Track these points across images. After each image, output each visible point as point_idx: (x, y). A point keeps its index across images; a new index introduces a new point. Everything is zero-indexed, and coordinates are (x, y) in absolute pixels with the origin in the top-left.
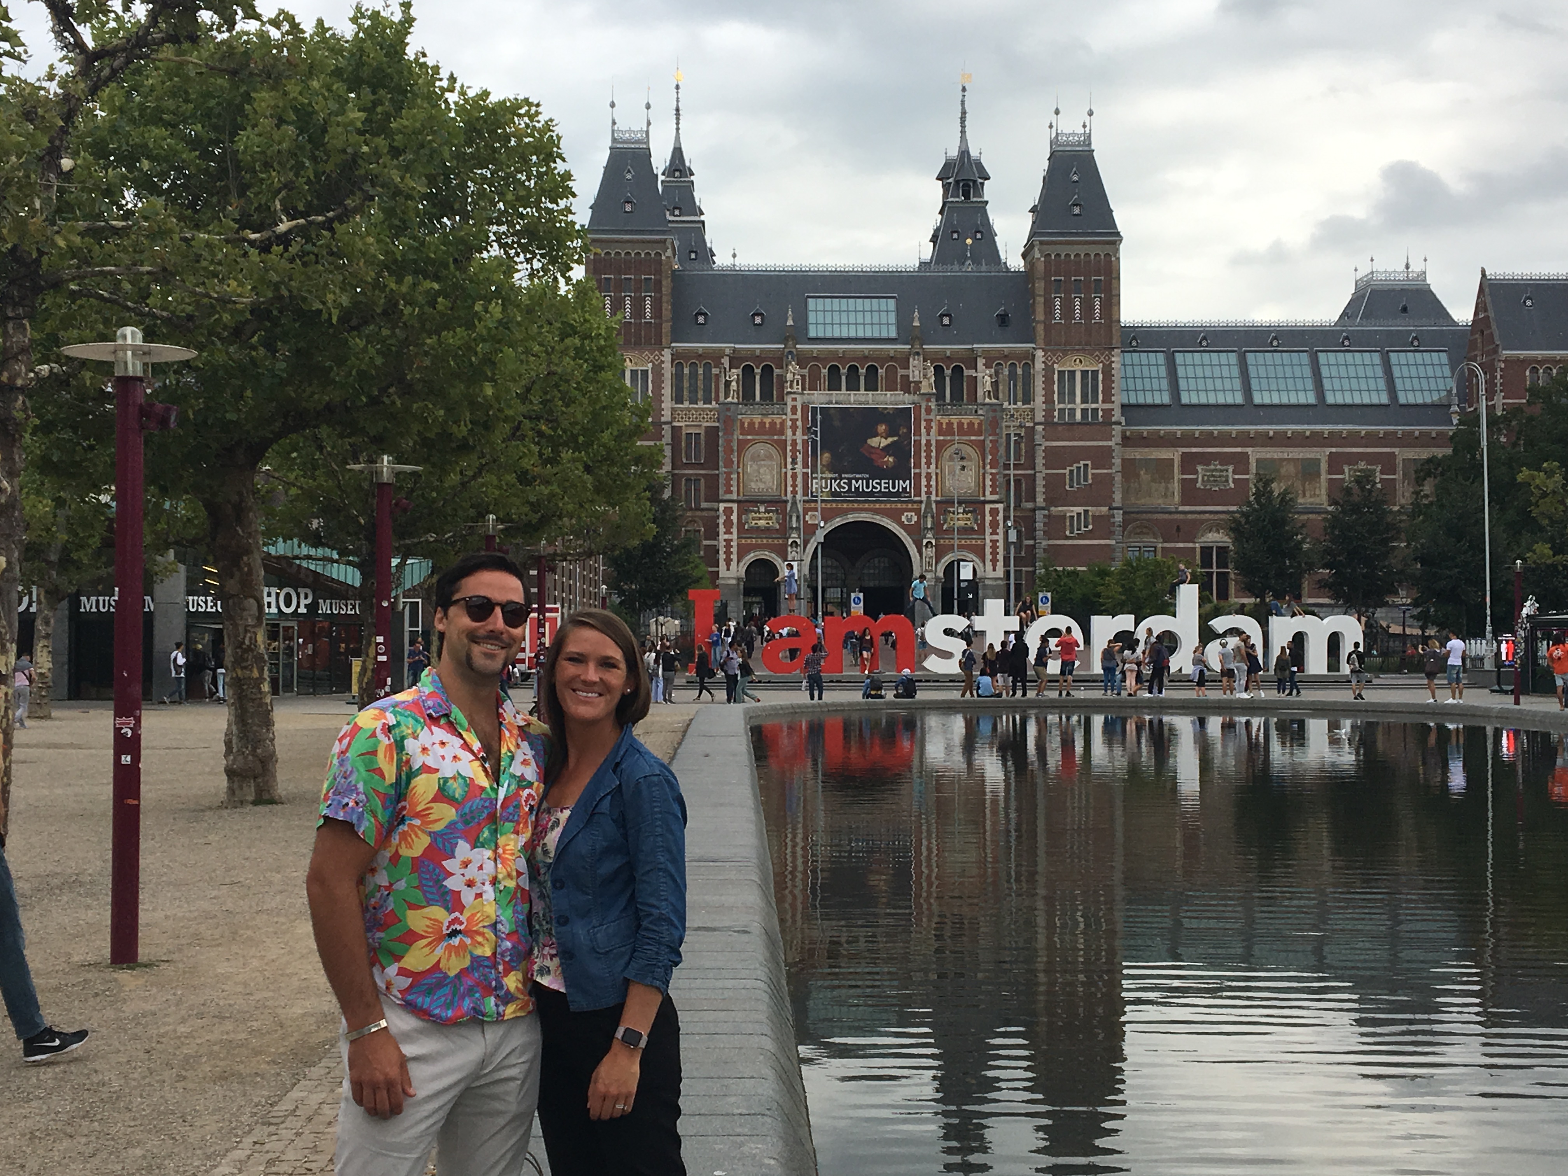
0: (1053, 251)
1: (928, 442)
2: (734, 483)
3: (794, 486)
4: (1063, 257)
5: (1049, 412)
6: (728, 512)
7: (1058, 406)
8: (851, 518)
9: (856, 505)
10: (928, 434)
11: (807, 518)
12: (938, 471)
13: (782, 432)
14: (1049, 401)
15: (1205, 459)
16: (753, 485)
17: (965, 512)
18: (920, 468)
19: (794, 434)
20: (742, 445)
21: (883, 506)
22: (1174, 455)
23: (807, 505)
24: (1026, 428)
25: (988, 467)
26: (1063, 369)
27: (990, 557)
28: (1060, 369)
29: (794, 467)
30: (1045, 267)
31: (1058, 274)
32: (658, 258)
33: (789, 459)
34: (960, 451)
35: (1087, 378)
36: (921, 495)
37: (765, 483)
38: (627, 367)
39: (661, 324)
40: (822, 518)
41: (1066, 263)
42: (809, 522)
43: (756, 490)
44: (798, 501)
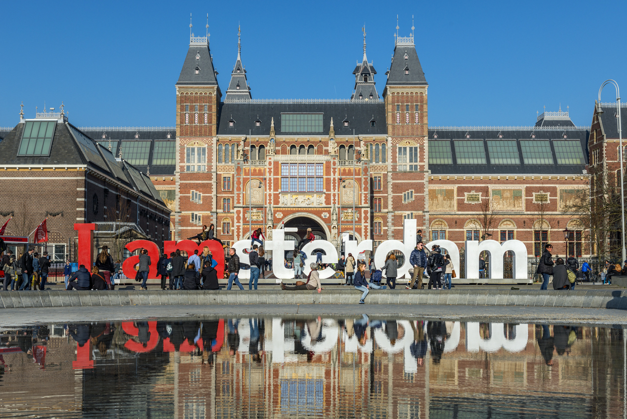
0: (396, 91)
1: (334, 179)
2: (241, 198)
3: (270, 200)
4: (400, 94)
5: (394, 167)
6: (238, 212)
7: (398, 164)
8: (298, 215)
9: (300, 209)
10: (334, 175)
11: (276, 215)
12: (339, 192)
13: (264, 174)
14: (394, 161)
15: (469, 190)
16: (250, 199)
17: (352, 212)
19: (270, 175)
20: (245, 180)
21: (312, 209)
22: (455, 187)
23: (276, 209)
24: (383, 174)
25: (363, 191)
26: (401, 146)
27: (364, 234)
28: (399, 146)
29: (270, 191)
30: (393, 98)
31: (398, 102)
32: (211, 95)
33: (268, 187)
34: (350, 183)
35: (412, 151)
36: (330, 204)
37: (256, 198)
38: (196, 146)
39: (212, 126)
40: (284, 215)
41: (403, 96)
42: (277, 217)
43: (252, 202)
44: (272, 207)
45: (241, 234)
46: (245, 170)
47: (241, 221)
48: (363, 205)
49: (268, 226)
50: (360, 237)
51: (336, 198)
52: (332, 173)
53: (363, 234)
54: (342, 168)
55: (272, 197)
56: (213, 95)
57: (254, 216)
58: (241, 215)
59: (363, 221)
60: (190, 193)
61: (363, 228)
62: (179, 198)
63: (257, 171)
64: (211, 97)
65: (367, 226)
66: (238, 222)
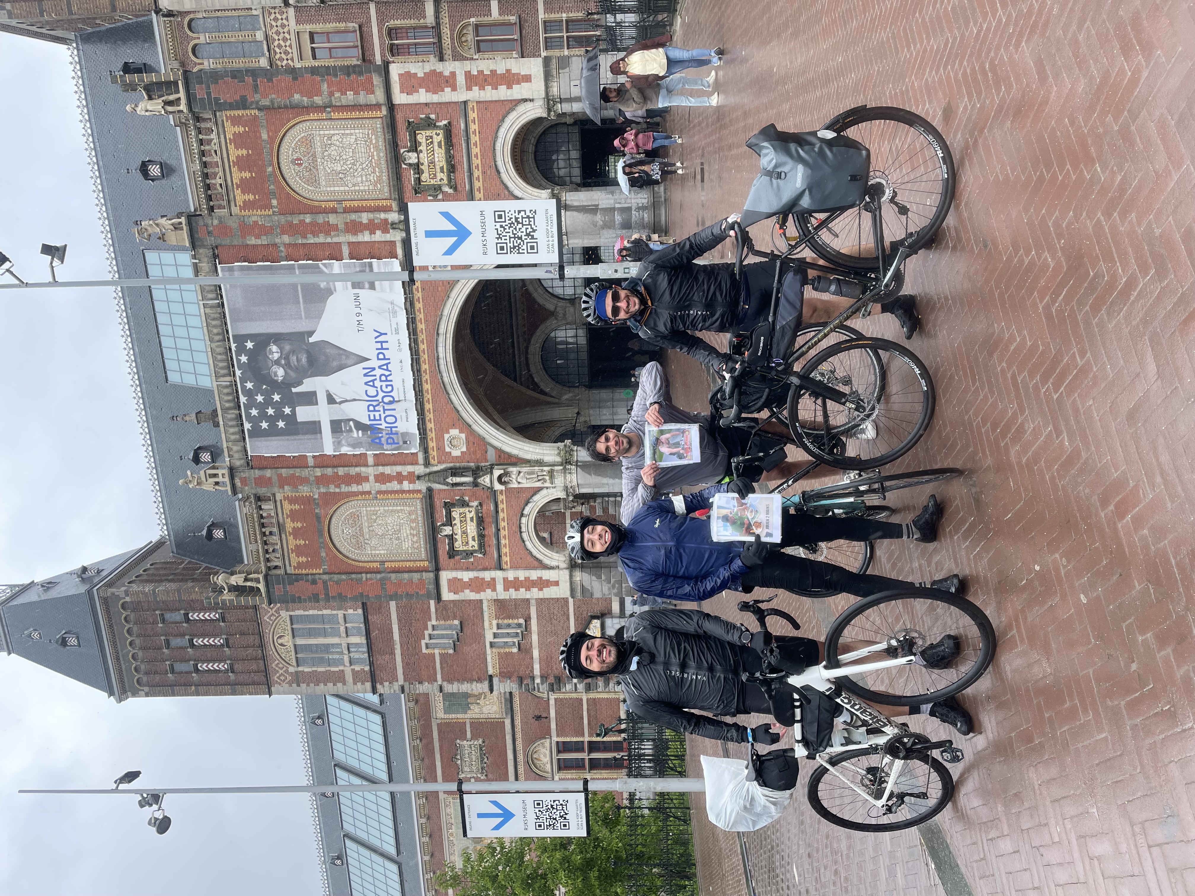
1: (286, 230)
3: (400, 478)
6: (456, 585)
8: (450, 375)
9: (425, 367)
10: (270, 229)
11: (456, 453)
12: (340, 206)
13: (308, 501)
16: (407, 545)
17: (415, 147)
19: (307, 481)
21: (420, 316)
23: (433, 453)
24: (298, 22)
25: (318, 100)
27: (503, 88)
29: (367, 479)
32: (130, 606)
33: (354, 488)
34: (298, 162)
36: (393, 243)
37: (400, 525)
38: (289, 641)
40: (454, 426)
42: (464, 449)
43: (415, 539)
44: (428, 470)
45: (534, 575)
46: (300, 565)
47: (487, 575)
48: (379, 96)
49: (498, 487)
50: (521, 108)
51: (365, 217)
52: (264, 241)
53: (503, 93)
54: (240, 197)
55: (388, 470)
56: (128, 599)
57: (464, 533)
58: (466, 576)
59: (448, 96)
60: (433, 655)
61: (476, 94)
62: (450, 681)
63: (299, 525)
64: (136, 603)
65: (468, 74)
66: (492, 584)
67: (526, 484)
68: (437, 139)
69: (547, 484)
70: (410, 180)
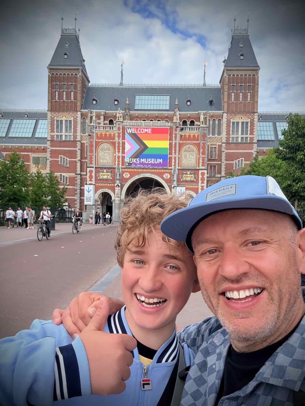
0: (232, 73)
1: (176, 143)
2: (94, 159)
3: (119, 161)
4: (236, 76)
5: (228, 139)
6: (90, 172)
7: (231, 136)
8: (142, 176)
9: (144, 170)
10: (176, 140)
11: (124, 175)
12: (180, 156)
13: (114, 139)
14: (228, 134)
16: (102, 161)
17: (191, 174)
18: (172, 154)
19: (119, 139)
20: (97, 143)
21: (156, 171)
23: (124, 170)
25: (201, 154)
26: (234, 121)
28: (233, 121)
29: (119, 153)
30: (229, 80)
31: (233, 83)
32: (76, 76)
33: (117, 150)
34: (189, 148)
35: (244, 125)
36: (171, 166)
37: (107, 160)
38: (64, 119)
39: (77, 102)
40: (130, 175)
41: (237, 78)
42: (125, 177)
43: (103, 163)
44: (120, 168)
46: (97, 134)
47: (93, 179)
48: (201, 167)
49: (116, 184)
51: (177, 161)
52: (174, 138)
55: (121, 159)
56: (78, 76)
57: (104, 175)
58: (93, 174)
60: (59, 158)
61: (200, 188)
62: (50, 162)
63: (108, 135)
64: (77, 78)
65: (204, 186)
67: (116, 191)
68: (192, 178)
69: (116, 196)
70: (184, 172)
